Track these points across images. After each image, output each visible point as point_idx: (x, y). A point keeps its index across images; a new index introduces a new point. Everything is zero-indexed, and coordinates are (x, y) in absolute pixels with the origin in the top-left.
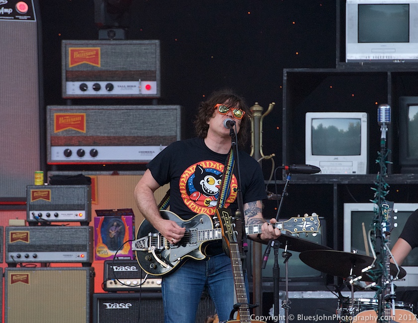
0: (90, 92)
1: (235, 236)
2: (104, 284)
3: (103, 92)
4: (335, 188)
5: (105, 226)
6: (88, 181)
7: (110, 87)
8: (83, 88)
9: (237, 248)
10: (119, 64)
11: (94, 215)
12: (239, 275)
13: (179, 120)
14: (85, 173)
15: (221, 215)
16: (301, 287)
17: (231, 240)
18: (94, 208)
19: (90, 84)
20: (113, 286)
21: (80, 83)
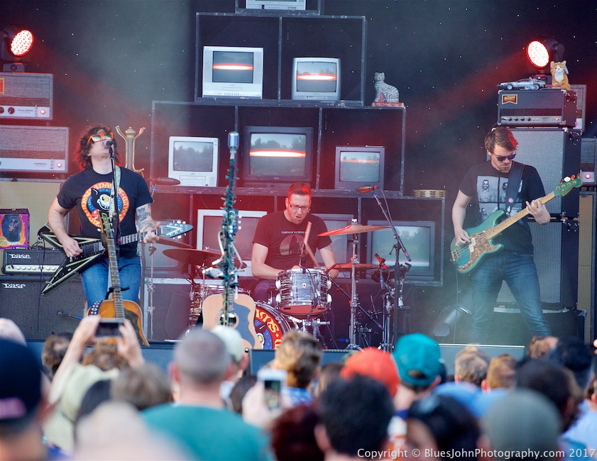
1: (111, 233)
3: (6, 114)
4: (192, 197)
7: (11, 111)
9: (113, 243)
12: (114, 264)
13: (67, 139)
15: (101, 216)
16: (161, 275)
17: (108, 236)
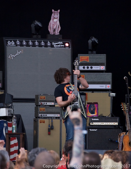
0: (86, 69)
1: (127, 110)
2: (89, 124)
3: (90, 69)
5: (90, 107)
6: (85, 94)
7: (92, 68)
8: (84, 68)
9: (128, 114)
10: (94, 61)
11: (87, 104)
12: (128, 122)
13: (111, 77)
14: (84, 92)
17: (126, 112)
18: (87, 102)
19: (86, 67)
20: (92, 124)
21: (83, 66)
